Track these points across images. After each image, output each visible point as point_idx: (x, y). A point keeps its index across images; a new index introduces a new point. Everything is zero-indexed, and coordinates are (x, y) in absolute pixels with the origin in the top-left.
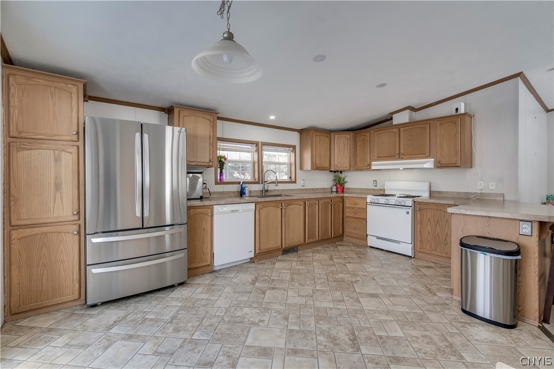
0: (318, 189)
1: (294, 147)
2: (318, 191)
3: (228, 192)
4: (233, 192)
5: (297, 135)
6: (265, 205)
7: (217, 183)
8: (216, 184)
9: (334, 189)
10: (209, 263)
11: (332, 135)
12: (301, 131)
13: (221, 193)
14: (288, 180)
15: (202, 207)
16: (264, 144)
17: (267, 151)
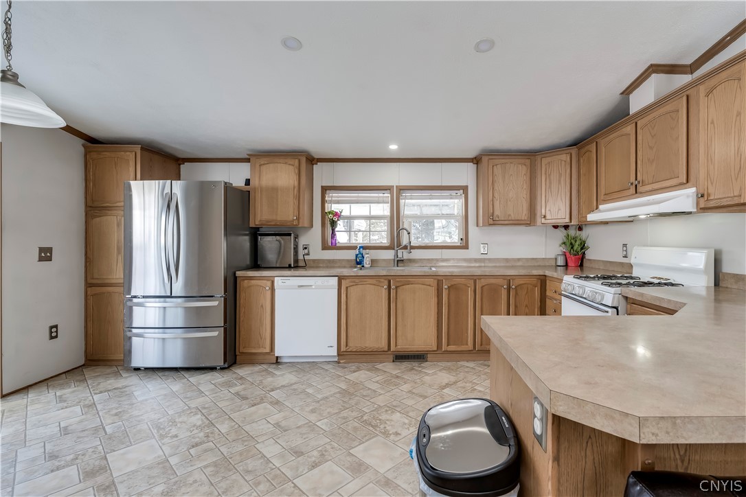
0: (519, 260)
1: (465, 189)
2: (520, 264)
3: (340, 260)
4: (348, 261)
5: (471, 167)
6: (357, 280)
7: (325, 247)
8: (323, 249)
9: (561, 261)
10: (268, 350)
11: (539, 158)
12: (476, 161)
13: (329, 261)
14: (459, 244)
15: (261, 278)
16: (402, 189)
17: (411, 199)
